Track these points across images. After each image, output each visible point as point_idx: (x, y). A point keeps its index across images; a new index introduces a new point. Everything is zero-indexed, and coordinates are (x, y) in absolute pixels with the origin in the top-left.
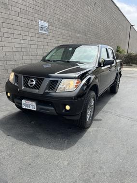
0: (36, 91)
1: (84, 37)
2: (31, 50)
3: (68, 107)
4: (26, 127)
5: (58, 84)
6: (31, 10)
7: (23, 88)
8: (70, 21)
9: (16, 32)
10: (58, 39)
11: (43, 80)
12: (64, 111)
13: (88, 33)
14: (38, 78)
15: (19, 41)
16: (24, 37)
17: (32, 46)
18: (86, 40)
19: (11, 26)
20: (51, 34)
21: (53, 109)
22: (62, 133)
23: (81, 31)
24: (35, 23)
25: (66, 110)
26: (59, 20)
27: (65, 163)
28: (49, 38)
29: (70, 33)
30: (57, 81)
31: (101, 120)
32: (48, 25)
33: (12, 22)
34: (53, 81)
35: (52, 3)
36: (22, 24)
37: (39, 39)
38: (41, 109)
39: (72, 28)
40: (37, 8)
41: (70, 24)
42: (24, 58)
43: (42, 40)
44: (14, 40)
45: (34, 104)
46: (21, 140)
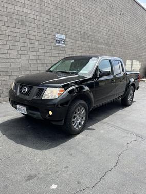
0: (27, 97)
1: (107, 47)
2: (46, 62)
3: (51, 113)
4: (22, 129)
5: (44, 91)
6: (48, 25)
7: (18, 94)
8: (90, 33)
9: (32, 45)
10: (76, 50)
11: (32, 87)
12: (47, 116)
13: (113, 44)
14: (29, 87)
15: (35, 53)
16: (40, 50)
17: (48, 58)
18: (110, 51)
19: (27, 41)
20: (68, 46)
21: (39, 113)
22: (50, 137)
23: (103, 41)
24: (51, 37)
25: (50, 115)
26: (77, 32)
27: (38, 160)
28: (66, 49)
29: (90, 44)
30: (43, 89)
31: (93, 129)
32: (66, 38)
33: (28, 36)
34: (41, 89)
35: (70, 17)
36: (38, 38)
37: (55, 52)
38: (30, 113)
39: (93, 39)
40: (54, 22)
41: (90, 35)
42: (39, 69)
43: (58, 52)
44: (29, 53)
45: (25, 108)
46: (12, 139)
